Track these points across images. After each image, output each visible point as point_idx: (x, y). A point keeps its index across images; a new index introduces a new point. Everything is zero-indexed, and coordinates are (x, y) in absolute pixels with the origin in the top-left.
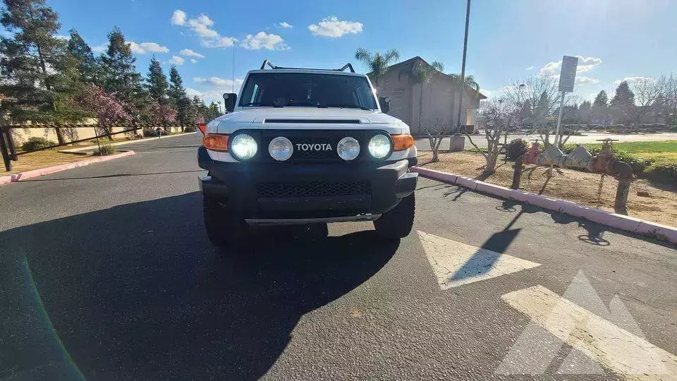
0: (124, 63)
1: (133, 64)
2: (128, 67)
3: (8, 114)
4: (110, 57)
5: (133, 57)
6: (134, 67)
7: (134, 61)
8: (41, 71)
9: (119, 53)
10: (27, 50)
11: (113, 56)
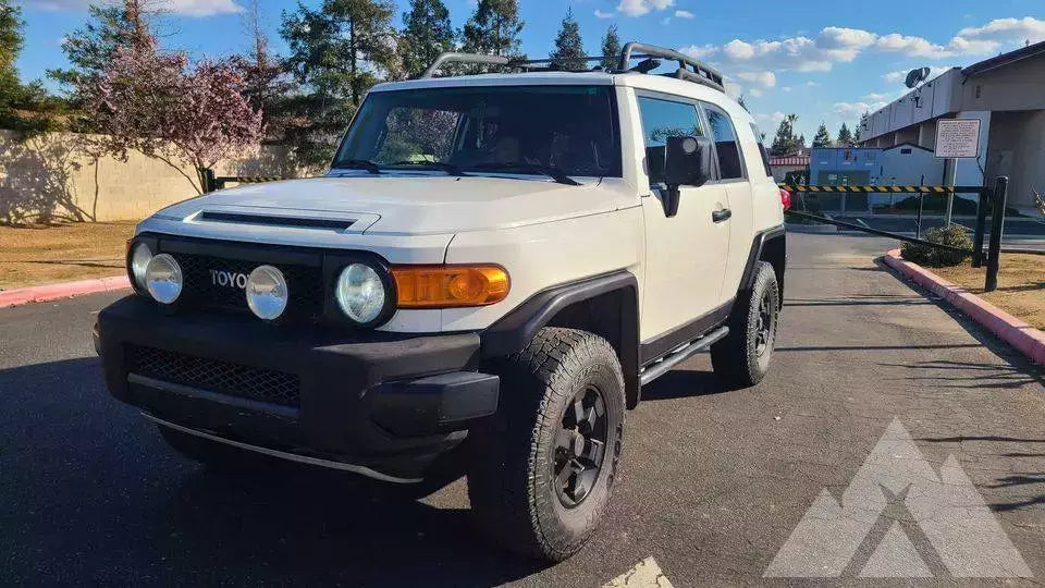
0: (502, 35)
1: (517, 37)
2: (506, 42)
3: (295, 148)
4: (478, 26)
5: (520, 21)
6: (519, 42)
7: (519, 29)
8: (349, 68)
9: (495, 15)
10: (338, 30)
11: (485, 23)
